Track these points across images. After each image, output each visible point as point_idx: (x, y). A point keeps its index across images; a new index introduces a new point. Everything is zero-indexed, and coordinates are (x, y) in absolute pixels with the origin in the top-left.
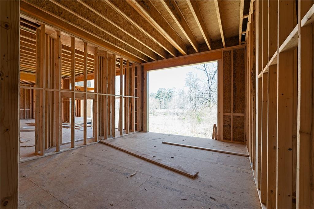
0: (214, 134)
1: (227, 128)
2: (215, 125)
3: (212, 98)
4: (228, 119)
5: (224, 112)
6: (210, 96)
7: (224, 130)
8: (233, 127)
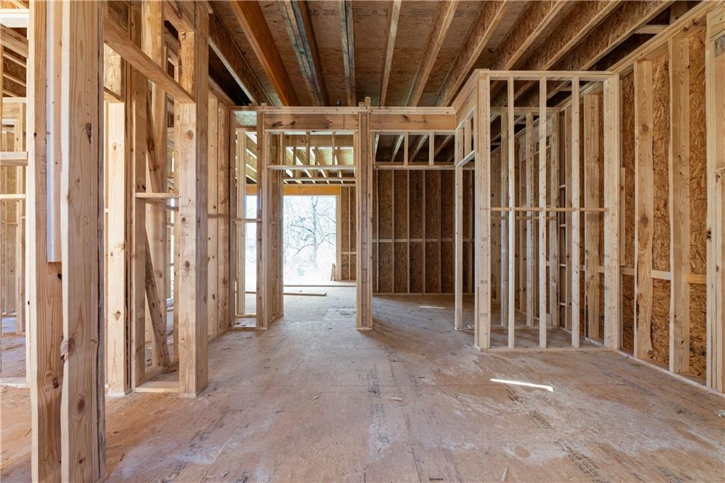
0: (334, 274)
1: (345, 268)
2: (333, 265)
3: (318, 227)
4: (346, 258)
5: (342, 251)
6: (314, 223)
7: (342, 270)
8: (351, 266)
